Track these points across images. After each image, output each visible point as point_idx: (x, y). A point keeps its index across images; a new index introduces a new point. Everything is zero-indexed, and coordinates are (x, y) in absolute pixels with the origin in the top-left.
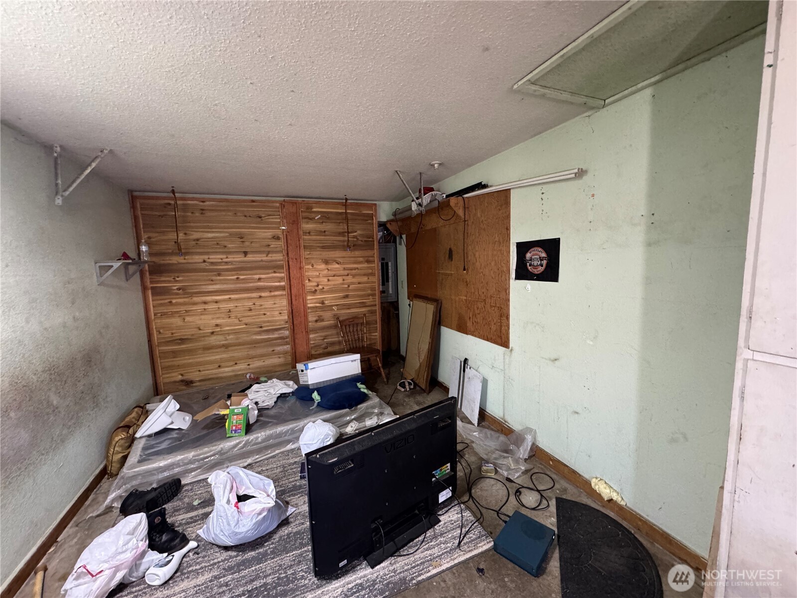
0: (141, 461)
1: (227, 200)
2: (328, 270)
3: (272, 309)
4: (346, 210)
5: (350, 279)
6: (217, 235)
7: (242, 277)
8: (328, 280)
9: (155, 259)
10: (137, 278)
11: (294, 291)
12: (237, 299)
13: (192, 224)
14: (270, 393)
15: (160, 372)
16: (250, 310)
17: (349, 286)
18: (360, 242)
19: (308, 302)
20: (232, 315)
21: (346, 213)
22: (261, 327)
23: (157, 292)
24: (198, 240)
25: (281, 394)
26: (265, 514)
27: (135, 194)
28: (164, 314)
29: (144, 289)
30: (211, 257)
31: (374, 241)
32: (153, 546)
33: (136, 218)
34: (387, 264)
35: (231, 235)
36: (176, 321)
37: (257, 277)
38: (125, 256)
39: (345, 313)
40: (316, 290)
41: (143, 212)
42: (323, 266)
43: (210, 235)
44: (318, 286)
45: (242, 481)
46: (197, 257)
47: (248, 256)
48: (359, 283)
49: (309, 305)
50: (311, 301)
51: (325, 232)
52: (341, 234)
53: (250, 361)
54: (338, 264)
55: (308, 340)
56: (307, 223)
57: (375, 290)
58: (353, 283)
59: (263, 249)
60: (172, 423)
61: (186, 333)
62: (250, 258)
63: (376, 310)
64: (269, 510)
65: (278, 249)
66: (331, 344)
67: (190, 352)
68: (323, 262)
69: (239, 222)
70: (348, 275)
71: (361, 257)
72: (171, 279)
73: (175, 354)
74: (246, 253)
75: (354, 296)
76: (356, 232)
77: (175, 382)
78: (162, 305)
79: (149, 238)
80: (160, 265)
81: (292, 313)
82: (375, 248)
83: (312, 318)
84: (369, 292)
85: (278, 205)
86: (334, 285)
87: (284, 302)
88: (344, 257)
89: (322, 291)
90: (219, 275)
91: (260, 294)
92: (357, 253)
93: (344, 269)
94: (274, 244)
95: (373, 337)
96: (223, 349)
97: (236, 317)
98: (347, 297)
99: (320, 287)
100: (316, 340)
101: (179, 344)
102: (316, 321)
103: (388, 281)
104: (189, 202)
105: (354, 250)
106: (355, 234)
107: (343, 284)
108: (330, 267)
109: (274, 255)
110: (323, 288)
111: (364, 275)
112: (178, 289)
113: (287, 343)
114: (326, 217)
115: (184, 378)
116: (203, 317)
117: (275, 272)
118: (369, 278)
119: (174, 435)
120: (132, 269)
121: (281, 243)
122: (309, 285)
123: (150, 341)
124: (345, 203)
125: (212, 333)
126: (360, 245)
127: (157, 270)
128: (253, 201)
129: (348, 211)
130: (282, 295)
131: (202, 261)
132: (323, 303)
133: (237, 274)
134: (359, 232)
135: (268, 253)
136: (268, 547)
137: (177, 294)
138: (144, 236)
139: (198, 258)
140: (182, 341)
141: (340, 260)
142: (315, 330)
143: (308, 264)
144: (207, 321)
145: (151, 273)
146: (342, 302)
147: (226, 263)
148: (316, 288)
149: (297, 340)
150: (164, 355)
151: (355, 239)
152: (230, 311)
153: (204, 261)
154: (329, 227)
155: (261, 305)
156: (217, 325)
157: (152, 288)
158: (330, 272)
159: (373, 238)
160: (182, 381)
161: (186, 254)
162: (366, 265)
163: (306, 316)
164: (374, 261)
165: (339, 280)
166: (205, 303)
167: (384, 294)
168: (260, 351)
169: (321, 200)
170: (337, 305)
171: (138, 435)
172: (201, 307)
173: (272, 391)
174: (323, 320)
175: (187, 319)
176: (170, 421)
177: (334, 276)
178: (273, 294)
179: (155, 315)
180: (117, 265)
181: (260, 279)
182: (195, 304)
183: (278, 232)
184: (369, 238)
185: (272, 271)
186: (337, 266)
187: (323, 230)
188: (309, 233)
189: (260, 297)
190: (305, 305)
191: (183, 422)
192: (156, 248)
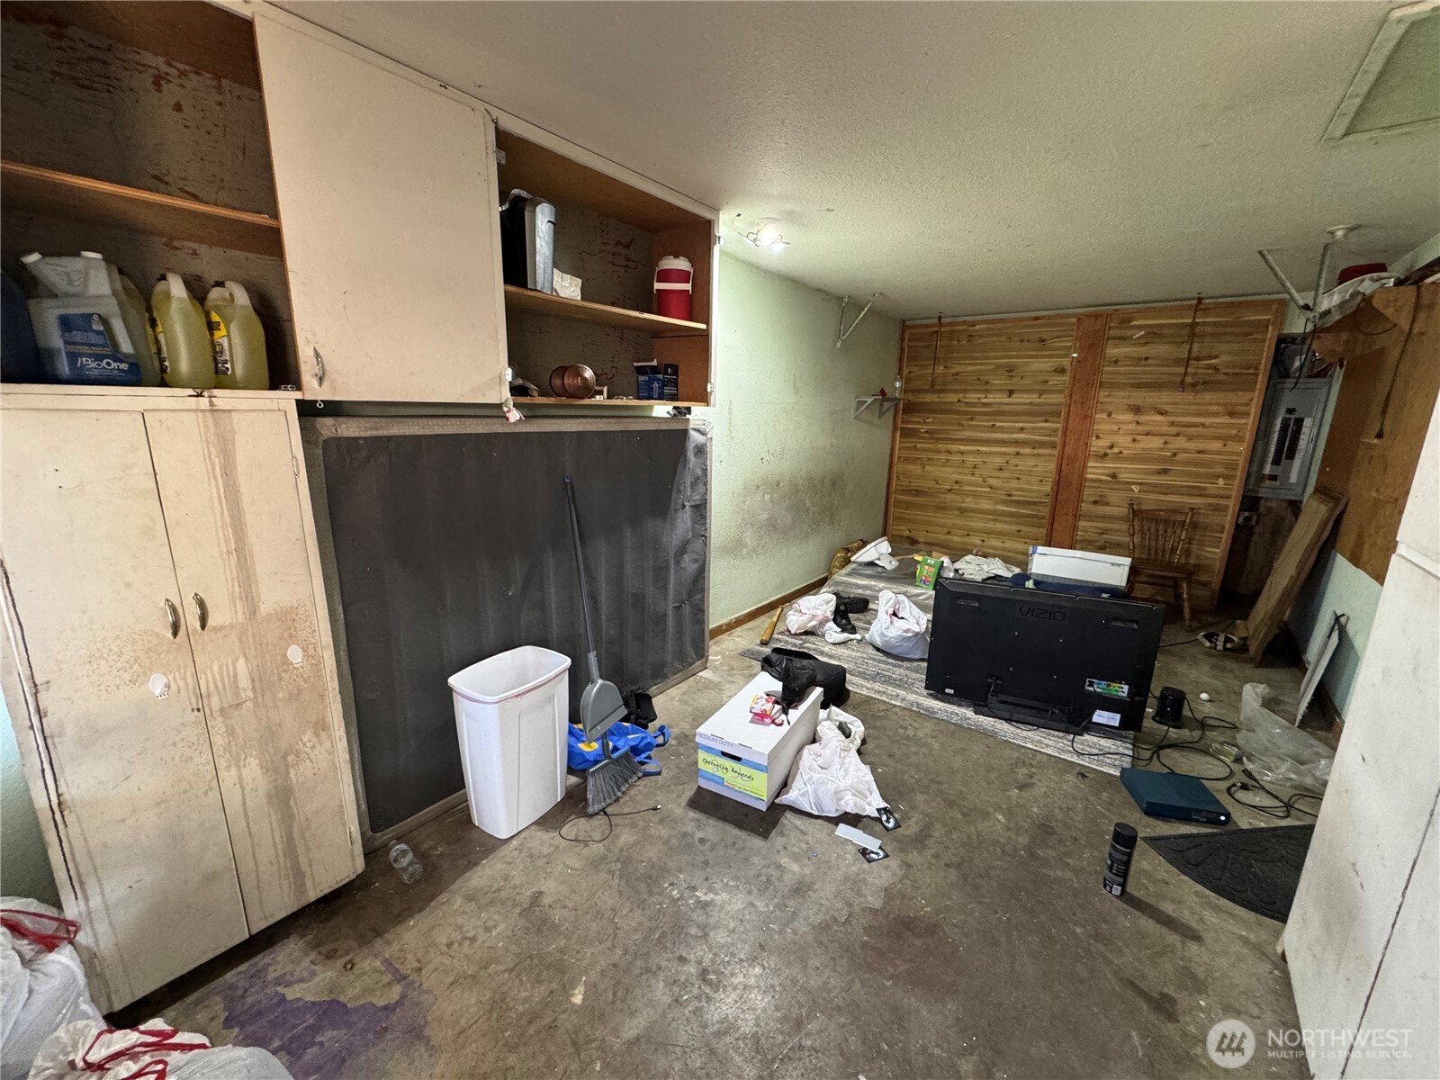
0: (847, 575)
1: (1001, 321)
2: (1138, 423)
3: (1030, 473)
4: (1194, 318)
5: (1180, 443)
6: (982, 367)
7: (998, 424)
8: (1134, 440)
9: (911, 397)
10: (890, 415)
11: (1068, 450)
12: (987, 453)
13: (955, 355)
14: (982, 570)
15: (890, 521)
16: (1001, 470)
17: (1174, 455)
18: (1219, 377)
19: (1089, 470)
20: (977, 472)
21: (1193, 325)
22: (1010, 495)
23: (907, 433)
24: (957, 374)
25: (996, 576)
26: (910, 634)
27: (908, 323)
28: (906, 459)
29: (895, 428)
30: (968, 395)
31: (1258, 375)
32: (835, 620)
33: (902, 350)
34: (1299, 422)
35: (998, 367)
36: (915, 469)
37: (1021, 425)
38: (883, 392)
39: (1151, 501)
40: (1106, 455)
41: (912, 344)
42: (1129, 417)
43: (971, 368)
44: (1112, 447)
45: (905, 608)
46: (952, 395)
47: (1014, 396)
48: (1199, 452)
49: (1088, 476)
50: (1095, 470)
51: (1146, 359)
52: (1177, 362)
53: (985, 536)
54: (1161, 414)
55: (1075, 528)
56: (1117, 346)
57: (1236, 469)
58: (1185, 451)
59: (1037, 387)
60: (879, 559)
61: (924, 484)
62: (1015, 398)
63: (1228, 506)
64: (917, 634)
65: (1061, 387)
66: (1112, 544)
67: (922, 507)
68: (1131, 410)
69: (1010, 350)
70: (1178, 435)
71: (1217, 404)
72: (921, 420)
73: (909, 505)
74: (1011, 393)
75: (1182, 473)
76: (1216, 357)
77: (902, 537)
78: (907, 448)
79: (910, 372)
80: (914, 404)
81: (1058, 484)
82: (1258, 387)
83: (1089, 494)
84: (1220, 470)
85: (1074, 320)
86: (1144, 449)
87: (1052, 466)
88: (1176, 404)
89: (1119, 457)
90: (972, 419)
91: (1017, 449)
92: (1208, 397)
93: (1172, 424)
94: (1055, 380)
95: (1204, 553)
96: (958, 512)
97: (981, 476)
98: (1165, 471)
99: (1116, 450)
100: (1087, 532)
101: (913, 496)
102: (1095, 503)
103: (1291, 456)
104: (960, 328)
105: (1203, 390)
106: (1214, 361)
107: (1162, 449)
108: (1142, 418)
109: (1053, 396)
110: (1121, 452)
111: (1217, 438)
112: (926, 432)
113: (1041, 526)
114: (1155, 334)
115: (911, 535)
116: (944, 469)
117: (1046, 421)
118: (1225, 445)
119: (879, 569)
120: (886, 405)
121: (1066, 378)
122: (1097, 445)
123: (888, 485)
124: (1199, 304)
125: (950, 490)
126: (1219, 382)
127: (910, 409)
128: (1037, 318)
129: (1197, 320)
130: (1049, 455)
131: (956, 400)
132: (1114, 476)
133: (994, 420)
134: (1224, 358)
135: (1041, 393)
136: (906, 664)
137: (924, 438)
138: (905, 371)
139: (952, 398)
140: (918, 493)
141: (1167, 408)
142: (1090, 517)
143: (1102, 411)
144: (950, 474)
145: (904, 412)
146: (1152, 479)
147: (984, 404)
148: (1108, 451)
149: (1055, 524)
150: (898, 504)
151: (1210, 371)
152: (975, 467)
153: (959, 401)
154: (1159, 349)
155: (1016, 466)
156: (957, 482)
157: (902, 429)
158: (1140, 428)
159: (1256, 368)
160: (908, 537)
161: (942, 391)
162: (1226, 420)
163: (1080, 489)
164: (1249, 414)
165: (1156, 443)
166: (950, 452)
167: (1273, 483)
168: (1000, 526)
169: (1150, 307)
170: (1141, 484)
171: (852, 559)
172: (944, 457)
173: (985, 567)
174: (1107, 504)
175: (927, 468)
176: (877, 556)
177: (1147, 434)
178: (1036, 451)
179: (899, 458)
180: (870, 400)
181: (1022, 429)
182: (938, 452)
183: (1066, 363)
184: (1248, 369)
185: (1043, 419)
186: (1159, 418)
187: (1144, 356)
188: (1116, 362)
189: (1018, 454)
190: (1082, 479)
191: (890, 564)
192: (914, 384)
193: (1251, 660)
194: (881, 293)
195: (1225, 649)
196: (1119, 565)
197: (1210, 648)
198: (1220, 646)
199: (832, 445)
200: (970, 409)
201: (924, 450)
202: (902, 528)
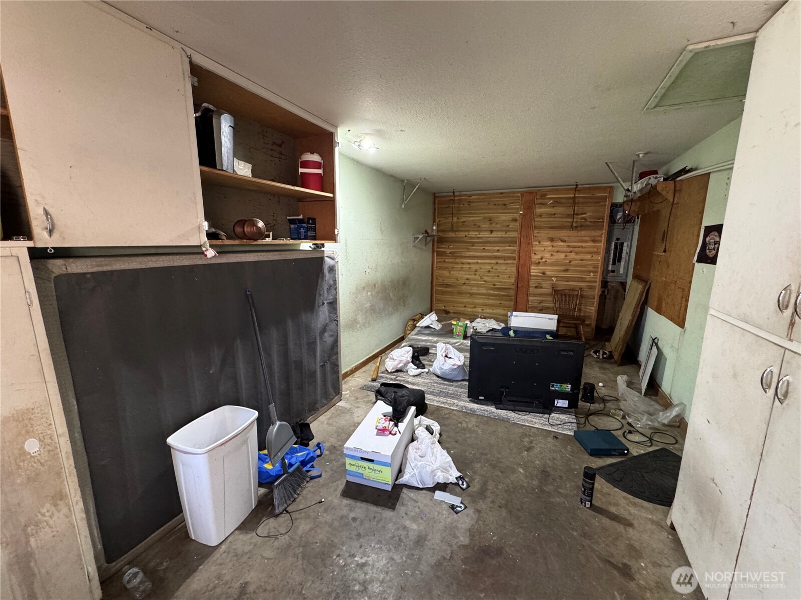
0: (416, 335)
1: (484, 194)
2: (553, 246)
3: (503, 273)
4: (575, 195)
5: (572, 256)
6: (476, 218)
7: (486, 248)
8: (552, 255)
9: (441, 234)
10: (431, 243)
11: (522, 261)
12: (481, 263)
13: (462, 212)
14: (485, 326)
15: (434, 302)
16: (489, 272)
17: (570, 262)
18: (588, 223)
19: (532, 271)
20: (477, 273)
21: (574, 198)
22: (495, 285)
23: (440, 254)
24: (464, 222)
25: (493, 329)
26: (456, 367)
27: (437, 195)
28: (440, 268)
29: (433, 252)
30: (471, 233)
31: (604, 222)
32: (412, 362)
33: (435, 209)
34: (622, 244)
35: (485, 218)
36: (446, 273)
37: (497, 248)
38: (426, 232)
39: (562, 285)
40: (539, 262)
41: (439, 206)
42: (548, 243)
43: (471, 219)
44: (542, 259)
45: (451, 351)
46: (462, 233)
47: (493, 233)
48: (582, 260)
49: (532, 274)
50: (535, 271)
51: (554, 214)
52: (568, 216)
53: (484, 307)
54: (563, 242)
55: (527, 301)
56: (540, 208)
57: (598, 268)
58: (575, 260)
59: (504, 229)
60: (432, 324)
61: (450, 281)
62: (494, 234)
63: (596, 286)
64: (459, 366)
65: (516, 229)
66: (545, 307)
67: (451, 293)
68: (550, 240)
69: (490, 209)
70: (571, 252)
71: (588, 236)
72: (447, 247)
73: (443, 293)
74: (492, 232)
75: (574, 270)
76: (585, 214)
77: (441, 310)
78: (441, 262)
79: (440, 221)
80: (442, 238)
81: (518, 278)
82: (604, 228)
83: (533, 283)
84: (591, 269)
85: (519, 194)
86: (556, 259)
87: (514, 269)
88: (569, 237)
89: (545, 263)
90: (473, 246)
91: (496, 261)
92: (583, 233)
93: (568, 246)
94: (512, 225)
95: (587, 310)
96: (469, 295)
97: (479, 275)
98: (567, 270)
99: (544, 260)
100: (533, 302)
101: (446, 287)
102: (536, 287)
103: (620, 261)
104: (463, 198)
105: (581, 230)
106: (584, 216)
107: (564, 259)
108: (555, 244)
109: (511, 233)
110: (546, 261)
111: (589, 253)
112: (450, 253)
113: (511, 300)
114: (557, 202)
115: (446, 308)
116: (461, 272)
117: (510, 246)
118: (592, 256)
119: (432, 330)
120: (429, 239)
121: (518, 224)
122: (535, 258)
123: (432, 282)
124: (576, 188)
125: (464, 284)
126: (588, 226)
127: (441, 241)
128: (502, 193)
129: (576, 196)
130: (513, 264)
131: (464, 236)
132: (544, 273)
133: (484, 246)
134: (588, 214)
135: (506, 232)
136: (455, 384)
137: (449, 256)
138: (437, 220)
139: (462, 234)
140: (448, 286)
141: (565, 238)
142: (534, 295)
143: (536, 241)
144: (463, 275)
145: (438, 242)
146: (562, 274)
147: (478, 238)
148: (540, 261)
149: (518, 299)
150: (439, 292)
151: (583, 221)
152: (476, 271)
153: (466, 236)
154: (559, 210)
155: (497, 269)
156: (467, 279)
157: (437, 252)
158: (554, 249)
159: (603, 219)
160: (444, 310)
161: (456, 231)
162: (591, 244)
163: (528, 281)
164: (601, 241)
165: (562, 256)
166: (463, 263)
167: (613, 274)
168: (491, 302)
169: (555, 189)
170: (556, 277)
171: (417, 325)
172: (460, 266)
173: (487, 325)
174: (541, 288)
175: (452, 272)
176: (431, 322)
177: (557, 252)
178: (506, 262)
179: (436, 267)
180: (421, 236)
181: (498, 250)
182: (457, 263)
183: (517, 216)
184: (599, 219)
185: (508, 245)
186: (562, 244)
187: (554, 213)
188: (540, 216)
189: (497, 263)
190: (529, 275)
191: (437, 326)
192: (442, 227)
193: (616, 363)
194: (425, 179)
195: (603, 358)
196: (552, 319)
197: (596, 358)
198: (601, 357)
199: (402, 261)
200: (472, 240)
201: (448, 262)
202: (440, 305)
